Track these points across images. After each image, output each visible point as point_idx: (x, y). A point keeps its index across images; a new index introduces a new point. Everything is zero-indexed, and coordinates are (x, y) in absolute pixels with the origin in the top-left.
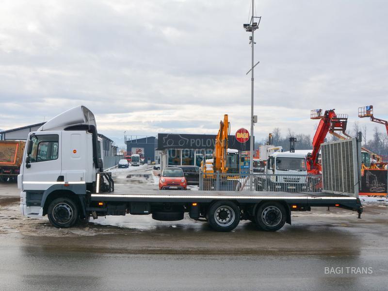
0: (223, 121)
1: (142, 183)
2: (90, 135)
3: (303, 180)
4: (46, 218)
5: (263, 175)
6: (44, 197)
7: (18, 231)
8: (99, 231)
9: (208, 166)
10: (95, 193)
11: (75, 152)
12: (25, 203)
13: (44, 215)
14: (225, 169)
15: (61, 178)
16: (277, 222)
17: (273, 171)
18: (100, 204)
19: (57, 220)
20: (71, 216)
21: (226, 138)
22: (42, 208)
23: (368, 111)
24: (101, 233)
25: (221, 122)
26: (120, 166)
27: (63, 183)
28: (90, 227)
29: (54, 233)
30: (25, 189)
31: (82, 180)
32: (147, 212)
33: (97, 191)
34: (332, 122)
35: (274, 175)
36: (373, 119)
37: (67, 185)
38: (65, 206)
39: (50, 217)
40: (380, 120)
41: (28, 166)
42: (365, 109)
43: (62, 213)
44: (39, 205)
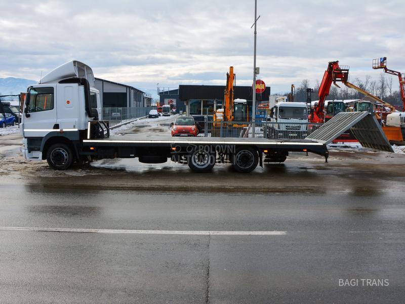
0: (229, 73)
1: (163, 131)
2: (82, 88)
3: (303, 128)
4: (45, 163)
5: (270, 123)
6: (43, 142)
7: (20, 173)
8: (90, 172)
9: (219, 115)
10: (87, 139)
11: (68, 102)
12: (27, 148)
13: (43, 159)
14: (231, 118)
15: (56, 126)
17: (276, 119)
18: (91, 148)
19: (55, 163)
20: (66, 160)
21: (231, 89)
22: (41, 153)
23: (382, 63)
24: (91, 174)
25: (228, 74)
26: (151, 117)
27: (58, 130)
28: (83, 170)
29: (50, 174)
30: (25, 136)
31: (74, 127)
32: (133, 155)
33: (88, 137)
34: (334, 73)
35: (277, 123)
36: (386, 70)
37: (62, 132)
38: (61, 151)
39: (49, 162)
40: (393, 72)
41: (28, 116)
42: (379, 61)
43: (59, 157)
44: (39, 150)
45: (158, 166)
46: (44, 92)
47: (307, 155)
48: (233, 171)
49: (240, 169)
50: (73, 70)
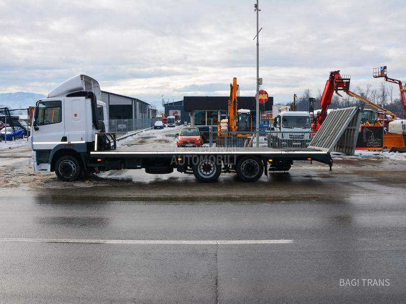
0: (232, 84)
1: (168, 142)
2: (89, 101)
3: (307, 137)
4: (54, 174)
5: (275, 132)
6: (52, 155)
7: (29, 185)
8: (98, 183)
9: (224, 125)
10: (94, 151)
11: (76, 115)
12: (36, 161)
13: (52, 170)
14: (235, 128)
15: (64, 139)
16: (255, 174)
17: (280, 128)
18: (98, 160)
19: (63, 174)
20: (74, 171)
21: (235, 100)
22: (50, 165)
23: (382, 72)
24: (98, 185)
25: (231, 85)
27: (66, 143)
28: (90, 181)
29: (59, 186)
30: (34, 149)
31: (82, 140)
32: (140, 166)
33: (96, 149)
34: (336, 82)
35: (280, 132)
36: (387, 78)
37: (70, 145)
38: (69, 163)
39: (57, 173)
40: (393, 80)
41: (37, 129)
42: (380, 70)
43: (67, 169)
44: (47, 162)
45: (165, 177)
46: (52, 106)
47: (311, 163)
48: (238, 181)
49: (246, 178)
50: (80, 84)
